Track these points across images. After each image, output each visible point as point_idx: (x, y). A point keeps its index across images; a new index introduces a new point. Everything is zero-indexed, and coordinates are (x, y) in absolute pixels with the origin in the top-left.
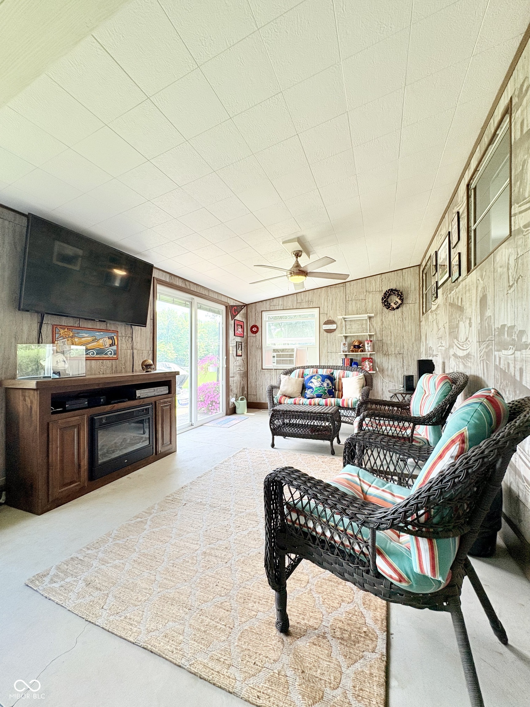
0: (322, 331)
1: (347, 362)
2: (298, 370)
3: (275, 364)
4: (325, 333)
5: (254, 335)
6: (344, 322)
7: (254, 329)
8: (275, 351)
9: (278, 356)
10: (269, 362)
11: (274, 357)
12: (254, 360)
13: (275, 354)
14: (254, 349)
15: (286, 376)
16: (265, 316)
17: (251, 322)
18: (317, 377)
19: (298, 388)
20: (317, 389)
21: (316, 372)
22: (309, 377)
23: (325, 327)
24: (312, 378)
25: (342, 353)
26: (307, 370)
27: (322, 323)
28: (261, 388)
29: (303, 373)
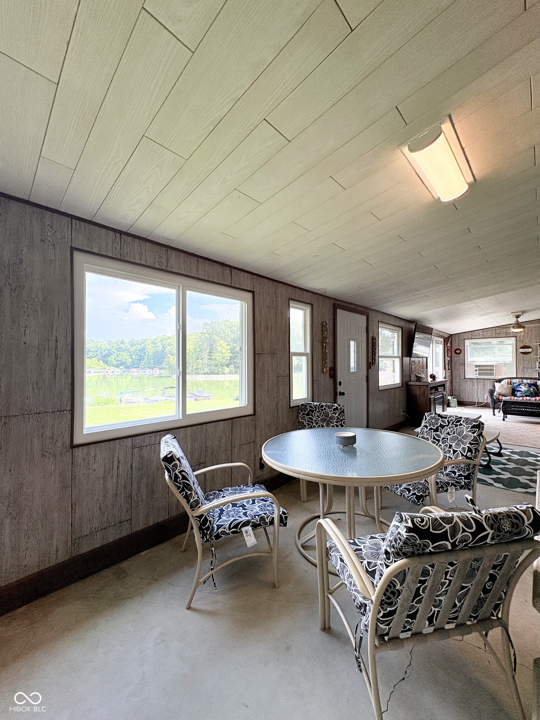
0: (518, 352)
2: (507, 380)
3: (477, 375)
4: (522, 355)
5: (458, 355)
7: (458, 351)
8: (476, 366)
9: (479, 370)
10: (471, 373)
11: (476, 370)
12: (458, 372)
13: (477, 369)
14: (458, 365)
15: (497, 383)
16: (467, 342)
17: (455, 347)
18: (523, 385)
19: (509, 391)
20: (526, 392)
21: (522, 381)
22: (517, 384)
23: (521, 350)
24: (520, 385)
25: (537, 369)
26: (513, 380)
27: (518, 347)
28: (464, 392)
29: (511, 382)
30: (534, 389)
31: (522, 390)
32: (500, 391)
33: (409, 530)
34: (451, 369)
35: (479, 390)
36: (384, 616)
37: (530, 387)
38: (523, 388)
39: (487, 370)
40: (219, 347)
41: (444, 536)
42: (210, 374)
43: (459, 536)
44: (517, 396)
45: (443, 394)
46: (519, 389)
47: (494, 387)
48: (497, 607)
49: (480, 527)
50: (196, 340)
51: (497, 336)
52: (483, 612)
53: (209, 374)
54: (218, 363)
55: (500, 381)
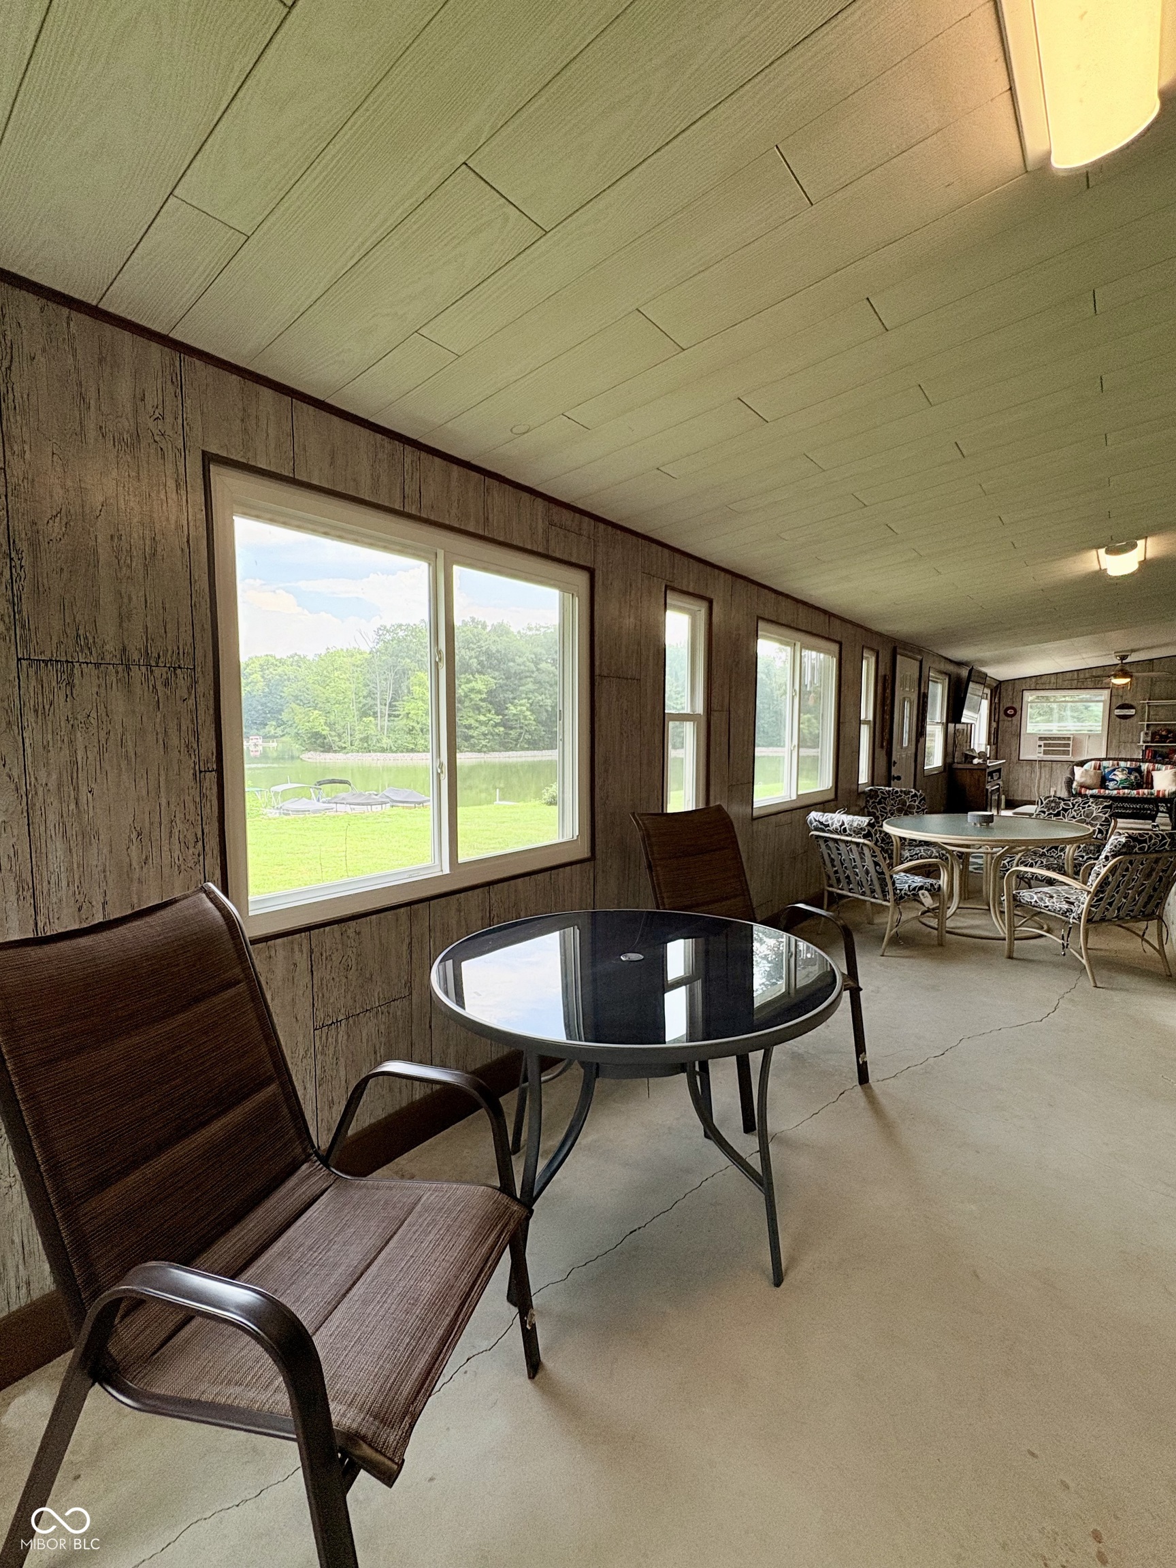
0: (1113, 716)
1: (1149, 754)
2: (1093, 762)
3: (1041, 755)
4: (1118, 720)
5: (1010, 719)
6: (1147, 707)
7: (1010, 712)
8: (1041, 739)
9: (1045, 745)
10: (1030, 751)
11: (1040, 746)
12: (1008, 750)
13: (1042, 743)
14: (1007, 736)
15: (1079, 768)
16: (1029, 697)
17: (1006, 703)
18: (1120, 770)
19: (1097, 781)
20: (1123, 781)
21: (1118, 765)
22: (1109, 769)
23: (1117, 712)
24: (1114, 770)
25: (1141, 743)
26: (1104, 762)
27: (1114, 707)
28: (1016, 783)
29: (1100, 766)
30: (1136, 777)
31: (1117, 779)
32: (1083, 780)
33: (1126, 837)
34: (996, 743)
35: (1043, 779)
36: (1097, 901)
37: (1130, 773)
38: (1119, 776)
39: (1059, 746)
40: (417, 688)
41: (1145, 841)
42: (396, 752)
43: (1153, 841)
44: (1109, 789)
45: (998, 784)
46: (1113, 777)
47: (1073, 773)
48: (1157, 906)
49: (1164, 838)
50: (359, 669)
51: (1079, 687)
52: (1148, 910)
53: (392, 752)
54: (415, 724)
55: (1082, 764)
